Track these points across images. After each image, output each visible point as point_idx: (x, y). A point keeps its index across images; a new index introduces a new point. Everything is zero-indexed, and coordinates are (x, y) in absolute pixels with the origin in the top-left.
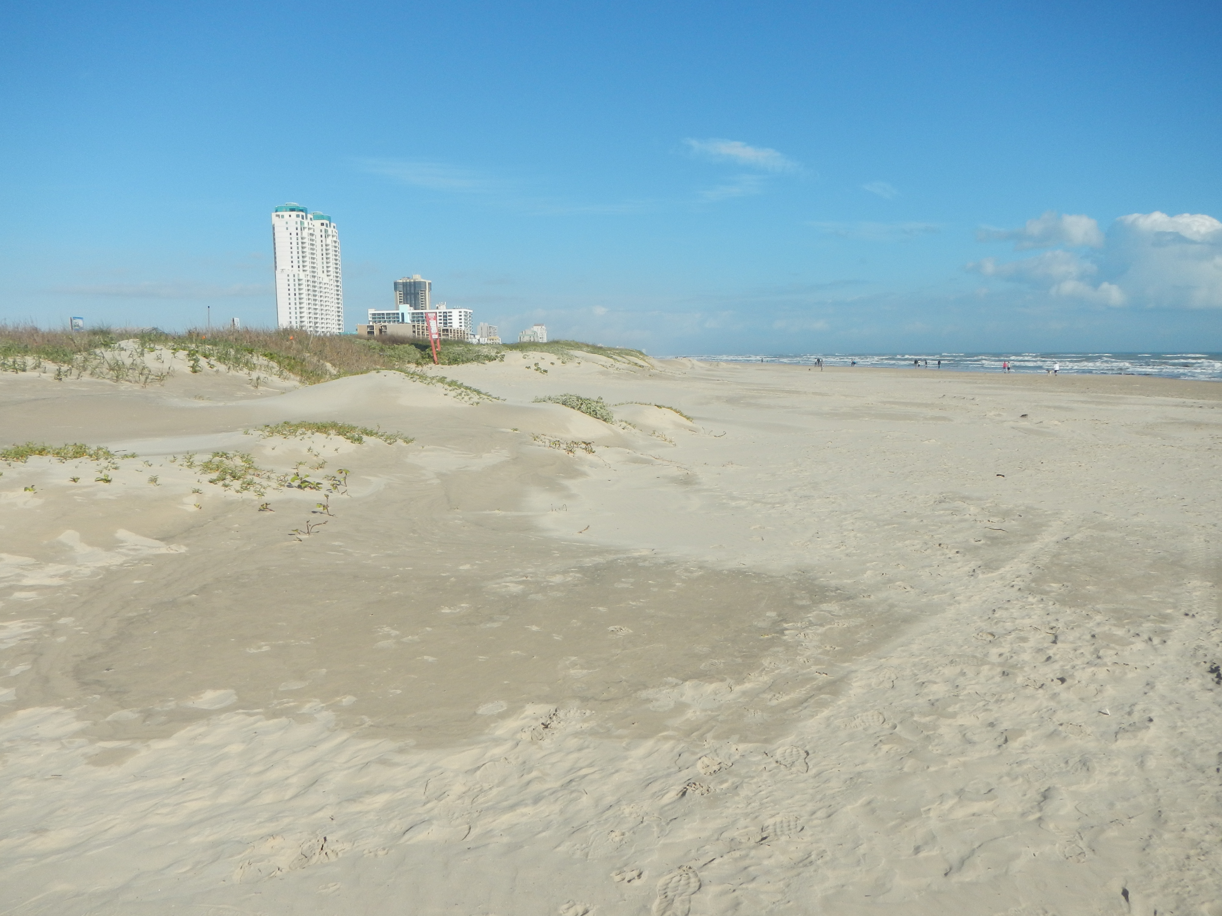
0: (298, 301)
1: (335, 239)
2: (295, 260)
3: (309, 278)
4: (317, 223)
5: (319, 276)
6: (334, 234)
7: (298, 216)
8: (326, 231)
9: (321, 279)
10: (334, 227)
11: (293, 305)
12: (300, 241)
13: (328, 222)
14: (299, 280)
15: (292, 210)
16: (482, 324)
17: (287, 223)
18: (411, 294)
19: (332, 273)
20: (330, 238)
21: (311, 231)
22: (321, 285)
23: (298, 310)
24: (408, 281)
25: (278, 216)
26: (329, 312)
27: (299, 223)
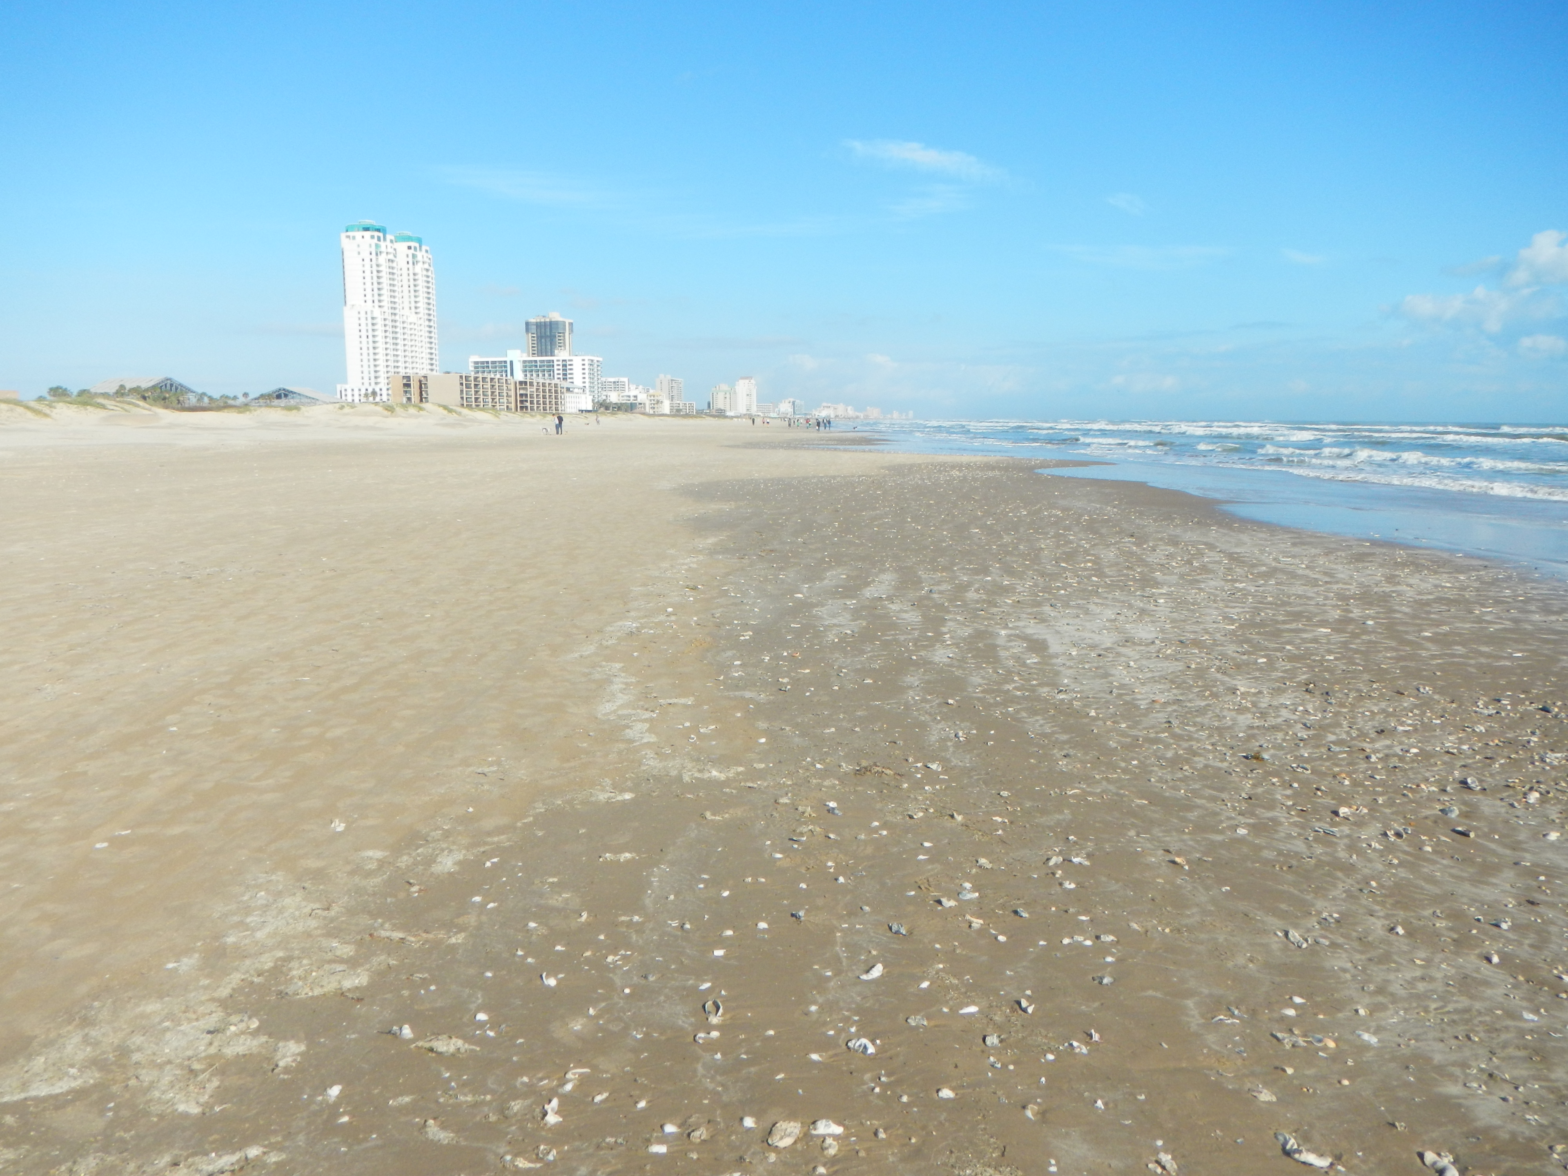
0: (371, 345)
1: (426, 266)
2: (369, 292)
3: (386, 316)
4: (402, 247)
5: (402, 312)
6: (426, 259)
7: (372, 237)
8: (414, 256)
9: (405, 317)
10: (427, 251)
11: (365, 351)
12: (375, 268)
13: (417, 245)
14: (373, 318)
15: (366, 229)
16: (662, 376)
17: (359, 246)
18: (546, 337)
19: (422, 309)
20: (420, 265)
21: (391, 257)
22: (405, 325)
23: (372, 357)
24: (543, 320)
25: (348, 237)
26: (417, 360)
27: (373, 246)
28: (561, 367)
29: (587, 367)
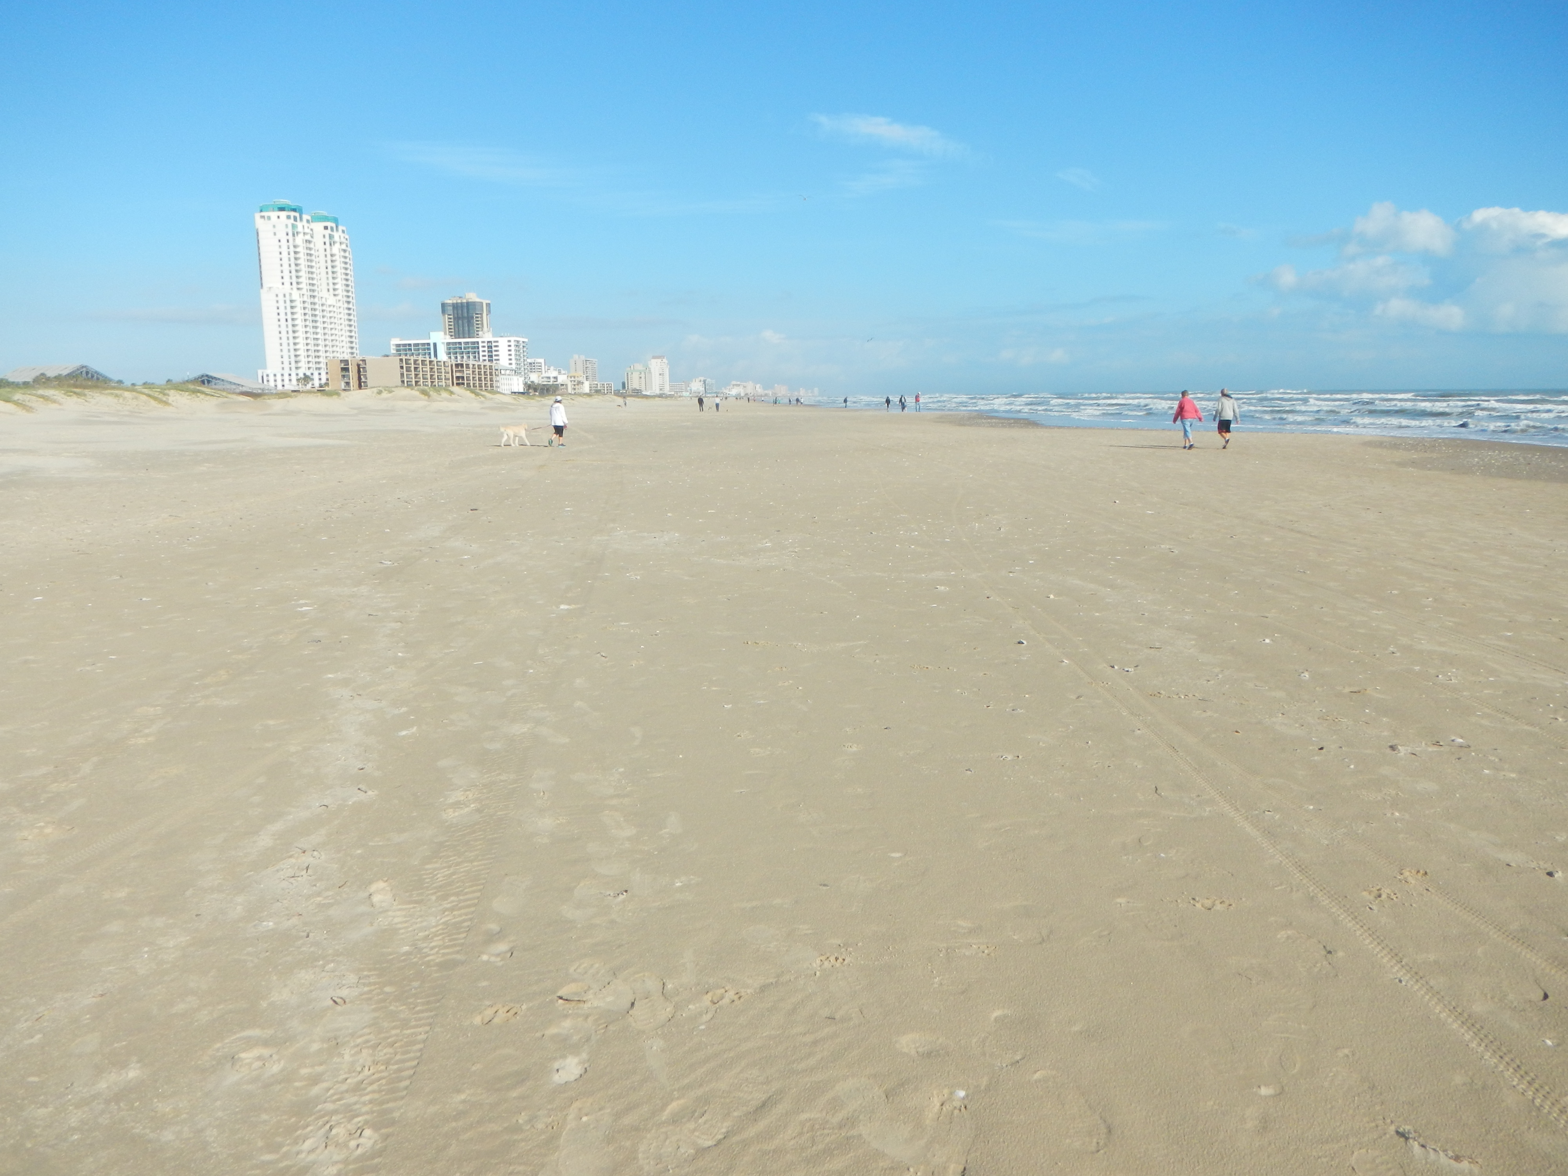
0: (290, 329)
1: (344, 247)
2: (286, 274)
3: (305, 299)
4: (318, 227)
5: (321, 295)
6: (343, 240)
7: (288, 217)
8: (331, 237)
9: (324, 300)
10: (343, 232)
11: (284, 335)
12: (292, 249)
13: (334, 225)
14: (291, 301)
15: (282, 209)
16: (576, 357)
17: (274, 226)
18: (463, 318)
19: (341, 291)
20: (337, 245)
21: (308, 237)
22: (324, 308)
23: (291, 341)
24: (459, 301)
25: (263, 217)
26: (337, 343)
27: (290, 226)
28: (486, 349)
29: (513, 348)
